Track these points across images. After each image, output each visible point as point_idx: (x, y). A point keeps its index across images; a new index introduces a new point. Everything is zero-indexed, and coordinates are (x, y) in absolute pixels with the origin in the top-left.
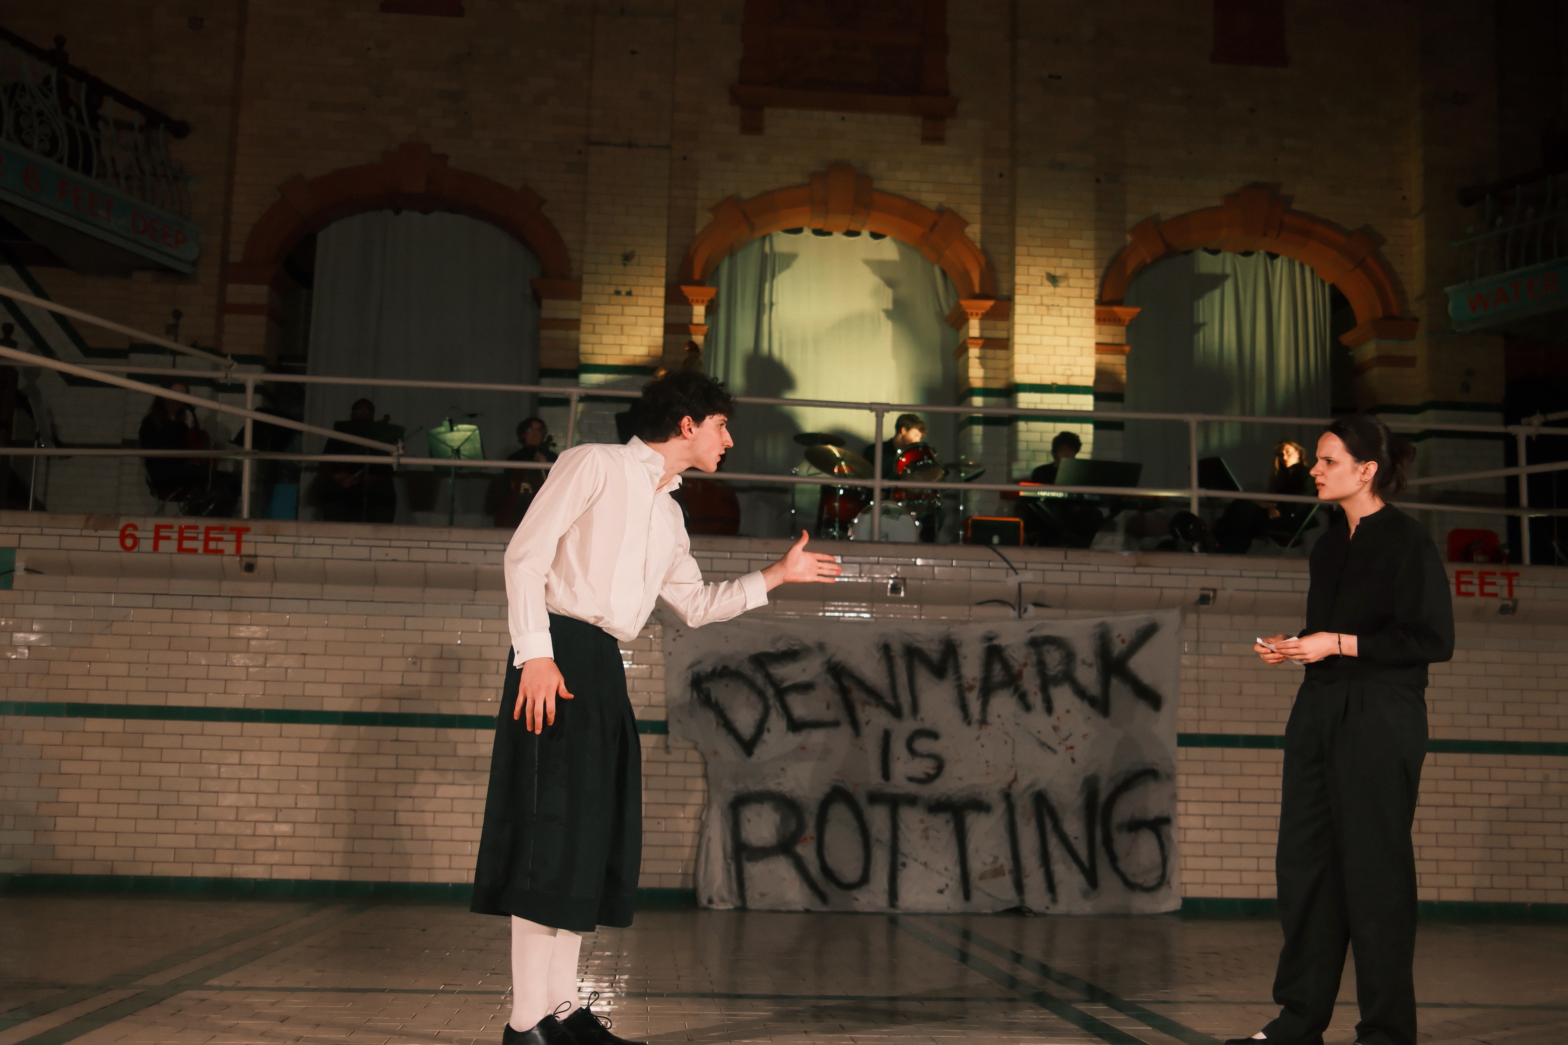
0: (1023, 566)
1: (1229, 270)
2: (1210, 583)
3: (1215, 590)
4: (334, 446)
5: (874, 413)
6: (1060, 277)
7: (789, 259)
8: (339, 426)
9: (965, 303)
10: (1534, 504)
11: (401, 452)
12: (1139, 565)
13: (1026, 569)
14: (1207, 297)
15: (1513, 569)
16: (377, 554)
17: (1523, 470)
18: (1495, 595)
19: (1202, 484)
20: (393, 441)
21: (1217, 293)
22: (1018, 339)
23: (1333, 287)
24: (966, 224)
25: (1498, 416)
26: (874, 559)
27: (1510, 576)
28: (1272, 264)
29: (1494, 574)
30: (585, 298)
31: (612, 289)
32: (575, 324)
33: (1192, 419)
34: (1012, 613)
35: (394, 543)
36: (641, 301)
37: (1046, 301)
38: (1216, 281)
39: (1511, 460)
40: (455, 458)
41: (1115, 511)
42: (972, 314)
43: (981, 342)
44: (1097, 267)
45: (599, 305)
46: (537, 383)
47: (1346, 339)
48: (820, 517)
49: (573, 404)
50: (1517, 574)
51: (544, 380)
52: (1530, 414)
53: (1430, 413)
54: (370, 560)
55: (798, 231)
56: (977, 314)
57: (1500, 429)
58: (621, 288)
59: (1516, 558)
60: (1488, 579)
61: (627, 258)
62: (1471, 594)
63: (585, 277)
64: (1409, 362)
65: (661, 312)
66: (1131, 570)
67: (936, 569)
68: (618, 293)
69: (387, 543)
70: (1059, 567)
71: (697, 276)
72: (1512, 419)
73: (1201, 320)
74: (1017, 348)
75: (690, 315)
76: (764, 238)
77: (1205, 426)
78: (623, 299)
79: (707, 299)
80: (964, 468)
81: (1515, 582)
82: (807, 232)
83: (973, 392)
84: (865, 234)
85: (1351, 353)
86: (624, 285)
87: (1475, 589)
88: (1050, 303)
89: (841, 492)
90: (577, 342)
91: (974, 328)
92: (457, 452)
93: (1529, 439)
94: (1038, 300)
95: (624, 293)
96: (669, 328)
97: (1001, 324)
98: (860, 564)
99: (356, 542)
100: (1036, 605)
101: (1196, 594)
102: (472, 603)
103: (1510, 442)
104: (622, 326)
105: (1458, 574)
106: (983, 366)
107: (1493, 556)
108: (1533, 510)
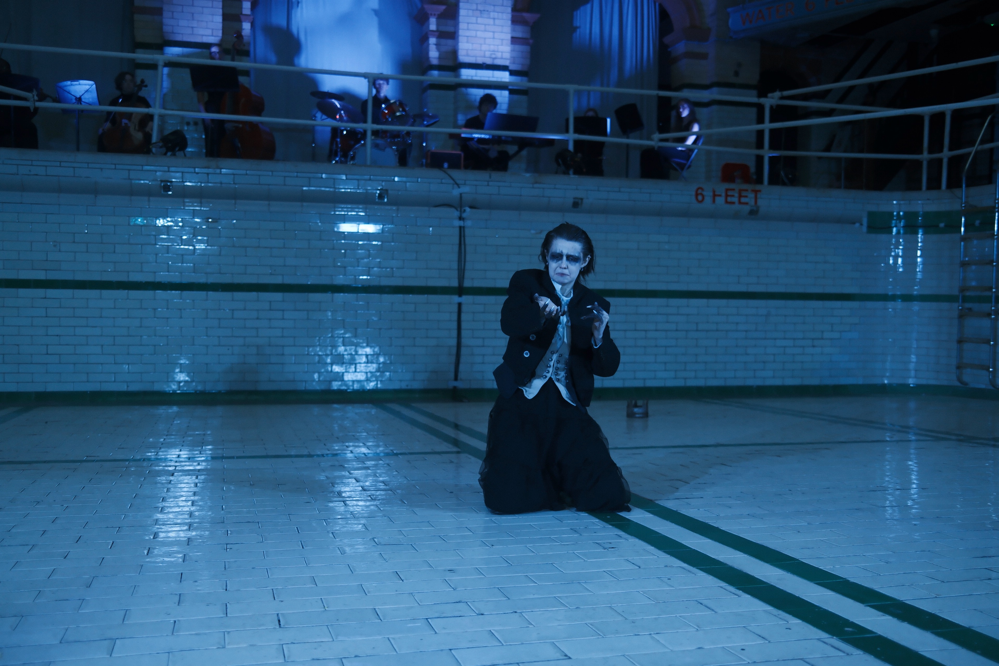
0: (463, 182)
2: (580, 194)
3: (582, 199)
5: (367, 80)
9: (428, 7)
10: (772, 147)
11: (36, 98)
12: (536, 183)
13: (465, 184)
14: (582, 8)
15: (758, 187)
16: (23, 170)
17: (767, 126)
18: (746, 204)
19: (576, 131)
20: (29, 90)
21: (589, 6)
22: (461, 32)
23: (660, 5)
25: (755, 92)
26: (367, 177)
27: (756, 192)
29: (747, 190)
32: (159, 12)
33: (571, 88)
34: (456, 214)
35: (34, 163)
37: (480, 7)
39: (760, 120)
40: (78, 104)
41: (521, 149)
42: (431, 14)
43: (437, 34)
46: (134, 52)
47: (667, 40)
49: (160, 68)
50: (760, 191)
51: (138, 50)
52: (773, 91)
53: (715, 89)
54: (18, 174)
56: (435, 15)
57: (755, 100)
59: (760, 181)
60: (744, 194)
62: (733, 203)
64: (703, 56)
65: (220, 5)
66: (531, 186)
67: (408, 184)
69: (30, 163)
70: (486, 183)
72: (763, 94)
73: (578, 25)
74: (461, 39)
75: (241, 8)
77: (578, 93)
80: (427, 118)
81: (759, 196)
83: (433, 67)
85: (669, 50)
87: (735, 200)
88: (482, 9)
89: (345, 132)
90: (161, 24)
91: (433, 25)
92: (79, 100)
93: (771, 107)
94: (474, 7)
96: (226, 17)
97: (450, 22)
98: (358, 180)
99: (6, 162)
100: (471, 207)
101: (571, 201)
102: (94, 205)
103: (760, 108)
104: (193, 14)
105: (727, 190)
106: (438, 49)
107: (747, 179)
108: (772, 151)
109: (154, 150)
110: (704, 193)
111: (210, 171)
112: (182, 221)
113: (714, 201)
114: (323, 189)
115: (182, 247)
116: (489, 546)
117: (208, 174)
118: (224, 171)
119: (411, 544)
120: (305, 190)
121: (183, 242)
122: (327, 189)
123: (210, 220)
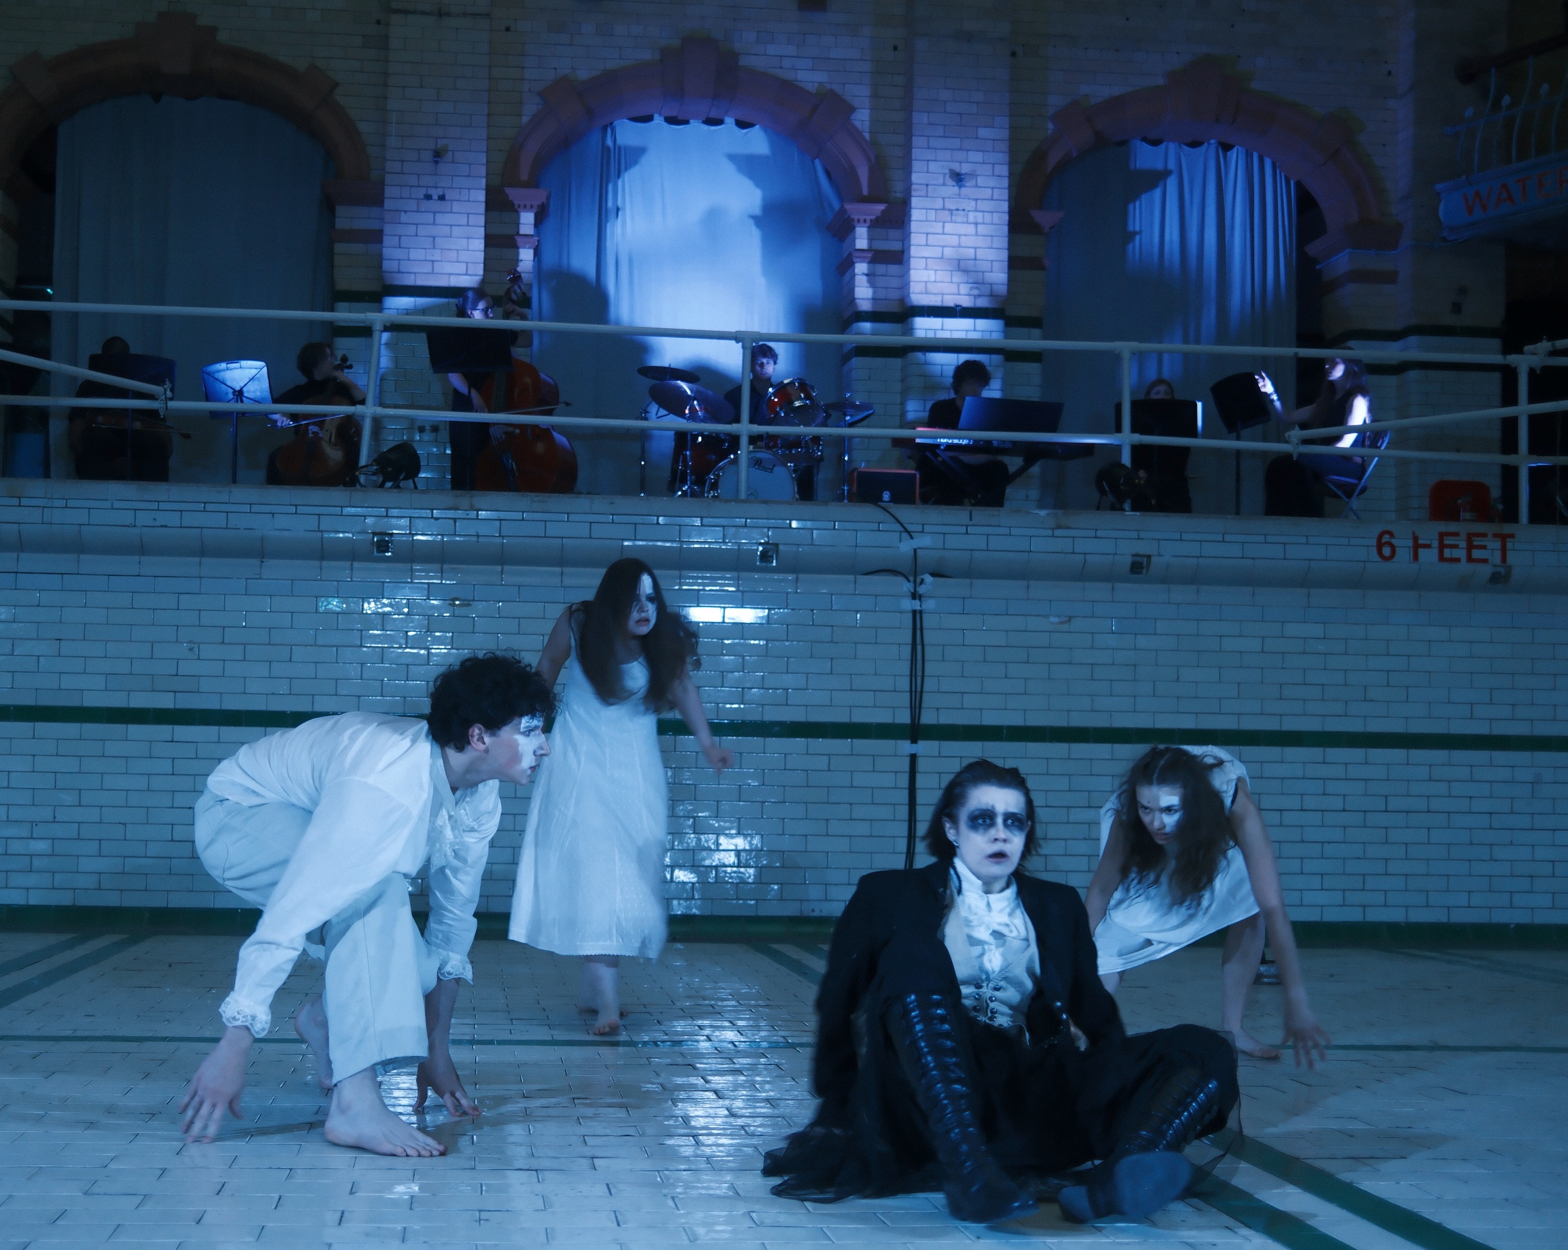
0: (920, 528)
1: (1172, 165)
2: (1143, 548)
3: (1149, 557)
4: (89, 389)
5: (740, 344)
6: (966, 174)
7: (637, 154)
8: (95, 363)
9: (851, 208)
10: (1535, 449)
11: (169, 394)
12: (1059, 527)
13: (923, 531)
14: (1144, 198)
15: (1507, 528)
16: (144, 518)
17: (1524, 409)
18: (1485, 561)
19: (1134, 429)
20: (157, 380)
21: (1158, 192)
22: (914, 251)
23: (1299, 184)
24: (852, 109)
25: (1496, 343)
26: (740, 521)
27: (1503, 538)
28: (1225, 157)
29: (1484, 535)
30: (388, 204)
31: (421, 193)
32: (377, 237)
33: (1125, 347)
34: (907, 587)
35: (162, 506)
36: (456, 207)
37: (949, 205)
38: (1156, 178)
39: (1509, 397)
40: (237, 401)
41: (1029, 462)
42: (858, 221)
43: (870, 255)
44: (1012, 163)
45: (406, 212)
46: (332, 310)
47: (1314, 249)
48: (674, 471)
49: (376, 335)
50: (1512, 536)
51: (340, 305)
52: (1535, 340)
53: (1413, 340)
54: (135, 526)
55: (648, 119)
56: (865, 221)
57: (1497, 359)
58: (431, 191)
59: (1511, 515)
60: (1477, 542)
61: (439, 154)
62: (1457, 560)
63: (388, 179)
64: (1390, 278)
65: (481, 220)
66: (1050, 532)
67: (816, 532)
68: (428, 197)
69: (155, 506)
70: (963, 529)
71: (524, 176)
72: (1512, 346)
73: (1137, 229)
74: (913, 263)
75: (518, 224)
76: (605, 129)
77: (1140, 357)
78: (434, 205)
79: (536, 203)
80: (850, 411)
81: (1509, 545)
82: (658, 120)
83: (862, 316)
84: (730, 121)
85: (1319, 267)
86: (436, 187)
87: (1461, 553)
88: (953, 207)
89: (700, 439)
90: (380, 257)
91: (862, 239)
92: (239, 394)
93: (1532, 372)
94: (939, 204)
95: (435, 197)
96: (490, 241)
97: (894, 233)
98: (724, 526)
99: (117, 505)
100: (933, 575)
101: (1129, 560)
102: (259, 576)
103: (1509, 375)
104: (434, 238)
105: (1442, 536)
106: (872, 284)
107: (1484, 513)
108: (1535, 457)
109: (362, 479)
110: (1395, 541)
111: (460, 514)
112: (408, 605)
113: (1416, 557)
114: (660, 544)
115: (407, 650)
117: (455, 520)
118: (483, 514)
119: (821, 1228)
120: (626, 546)
121: (409, 642)
122: (668, 544)
123: (457, 603)
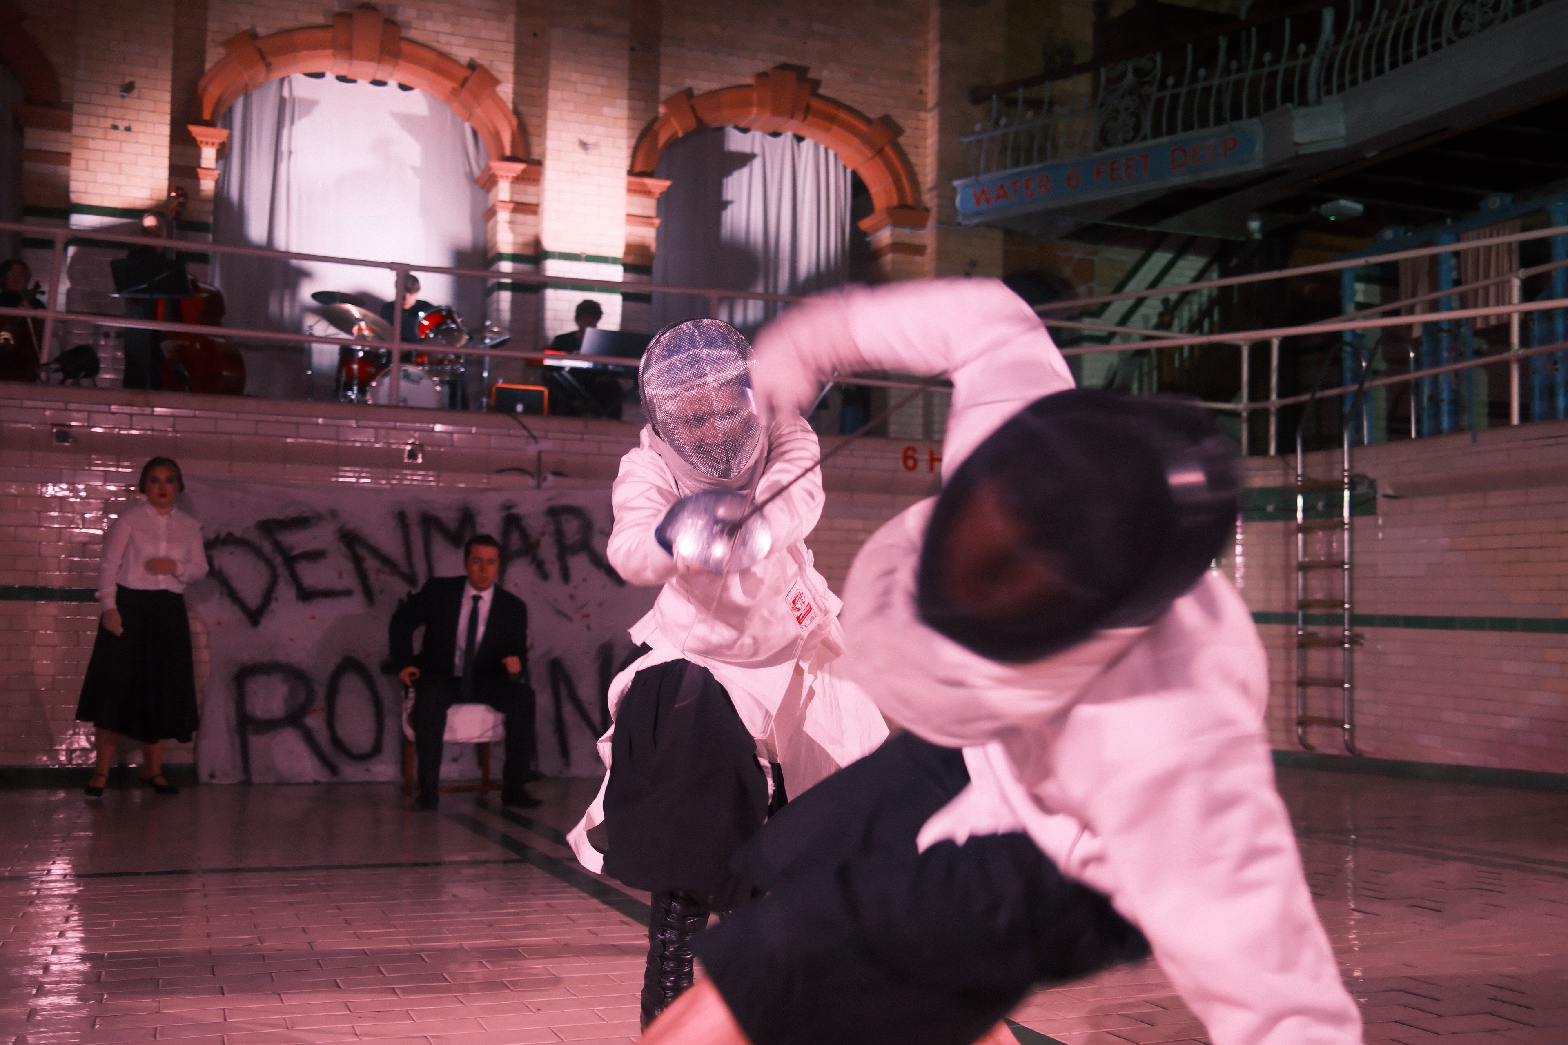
0: (542, 434)
1: (757, 150)
6: (592, 144)
7: (310, 105)
9: (495, 165)
13: (546, 437)
14: (736, 174)
21: (745, 171)
22: (546, 205)
23: (854, 174)
24: (496, 82)
26: (391, 424)
28: (798, 146)
30: (76, 130)
31: (109, 123)
32: (65, 158)
33: (714, 295)
34: (531, 482)
36: (142, 138)
37: (577, 168)
38: (744, 159)
42: (502, 177)
43: (511, 206)
44: (629, 137)
45: (93, 139)
46: (20, 221)
47: (865, 224)
49: (62, 246)
51: (30, 219)
55: (320, 75)
56: (507, 177)
58: (118, 122)
61: (128, 88)
63: (77, 107)
64: (918, 250)
65: (166, 152)
67: (456, 436)
68: (115, 127)
70: (579, 436)
71: (207, 116)
73: (729, 198)
74: (545, 214)
75: (198, 157)
76: (282, 80)
78: (121, 135)
79: (218, 141)
80: (489, 335)
82: (330, 77)
83: (500, 257)
84: (393, 84)
85: (868, 239)
86: (123, 119)
88: (581, 170)
90: (67, 178)
91: (504, 191)
94: (568, 167)
95: (122, 128)
96: (175, 170)
97: (531, 189)
98: (376, 428)
100: (556, 474)
104: (120, 164)
106: (513, 230)
109: (43, 375)
110: (917, 456)
111: (136, 409)
112: (85, 490)
113: (932, 468)
114: (319, 441)
115: (84, 530)
116: (532, 1011)
117: (131, 415)
118: (158, 410)
120: (290, 443)
121: (86, 523)
122: (326, 442)
123: (132, 488)
